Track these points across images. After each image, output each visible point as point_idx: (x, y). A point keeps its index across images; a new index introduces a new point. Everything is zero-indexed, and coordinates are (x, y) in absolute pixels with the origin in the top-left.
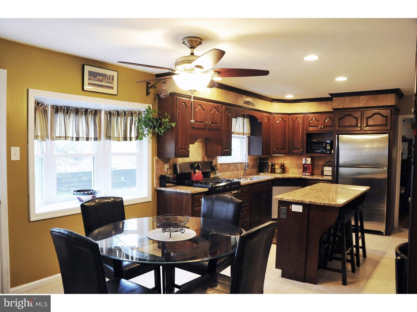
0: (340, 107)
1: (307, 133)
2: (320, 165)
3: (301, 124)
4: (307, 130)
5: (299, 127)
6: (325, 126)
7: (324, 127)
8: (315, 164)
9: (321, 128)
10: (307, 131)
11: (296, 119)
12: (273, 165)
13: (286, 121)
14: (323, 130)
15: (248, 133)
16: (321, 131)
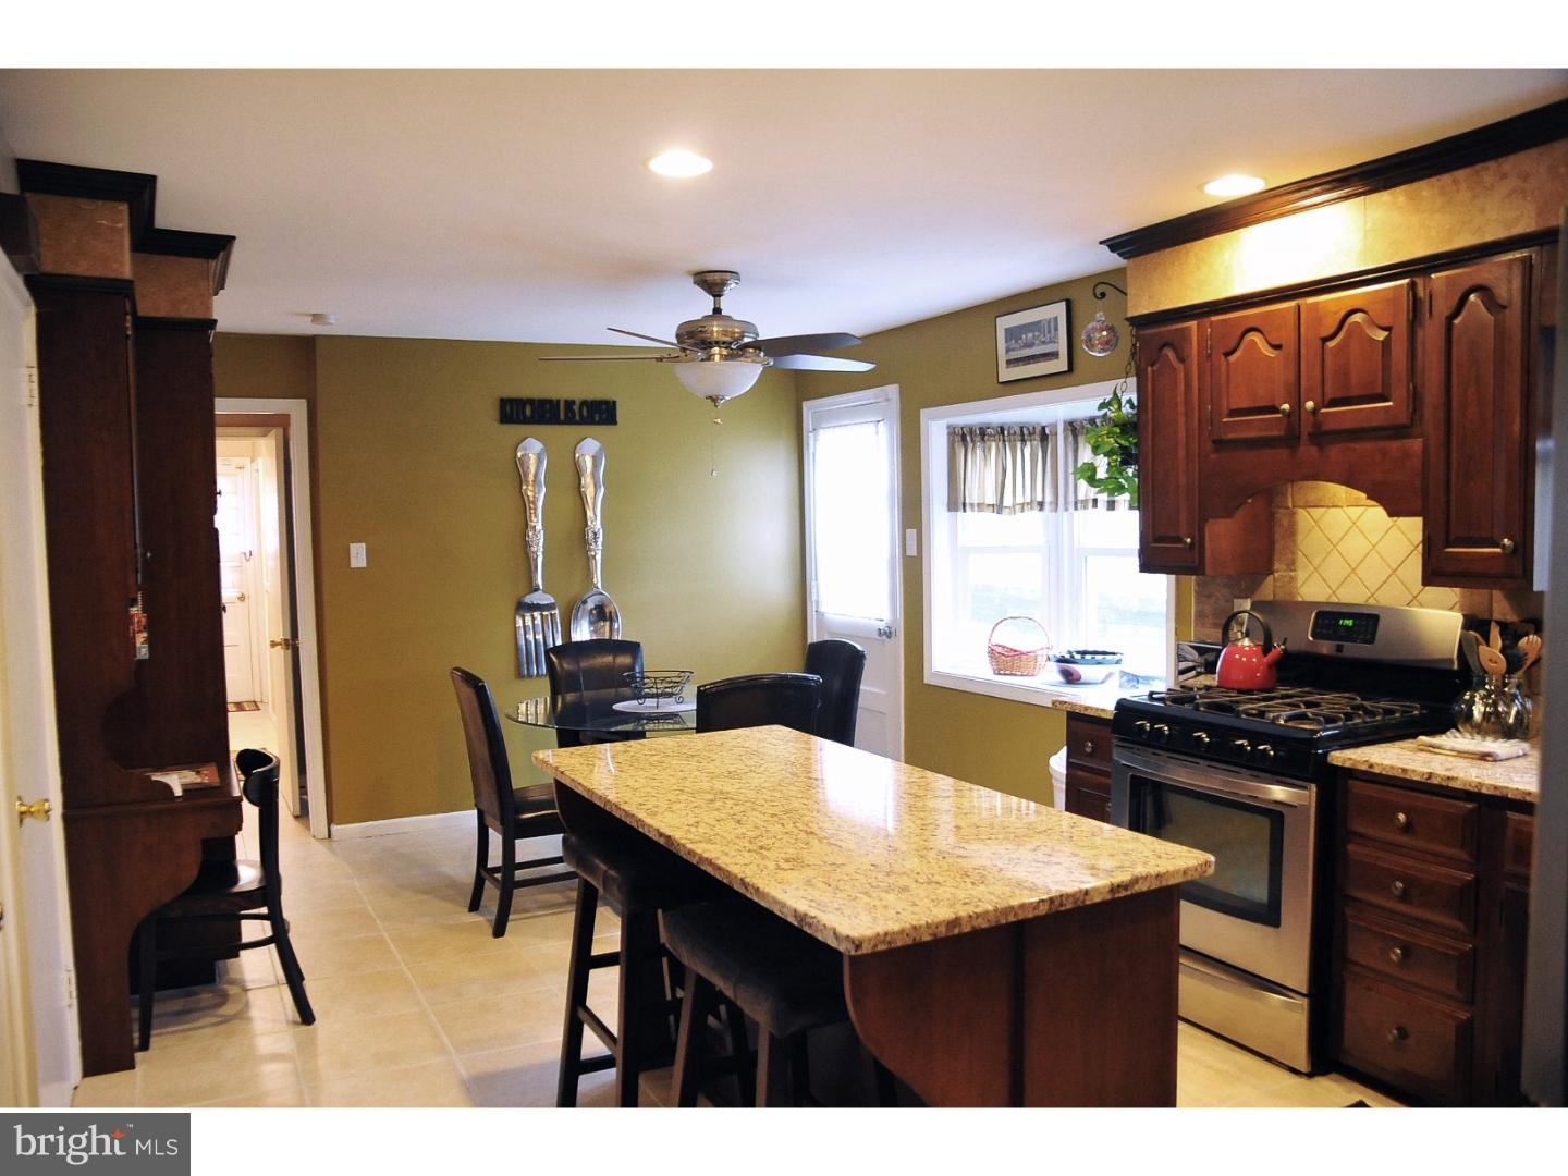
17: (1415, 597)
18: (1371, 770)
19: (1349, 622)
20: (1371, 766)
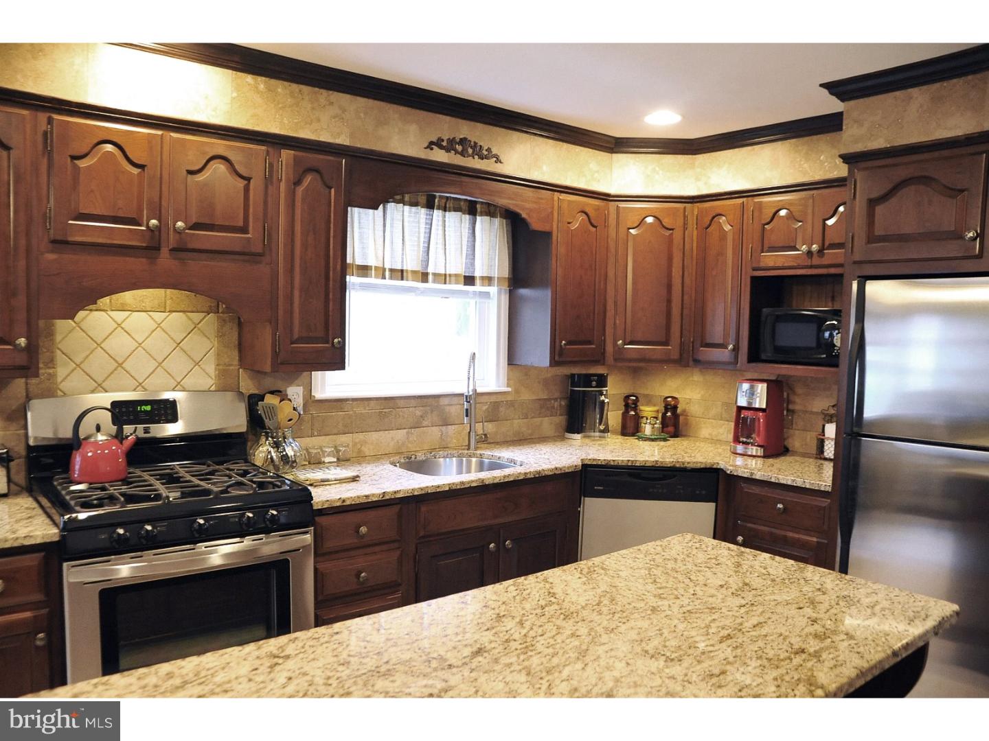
0: (879, 143)
1: (754, 279)
2: (817, 413)
3: (730, 238)
4: (755, 265)
5: (722, 253)
6: (827, 244)
7: (821, 252)
8: (797, 407)
9: (810, 253)
10: (754, 269)
11: (714, 217)
12: (631, 404)
13: (672, 229)
14: (816, 261)
15: (498, 278)
16: (811, 267)
17: (179, 383)
18: (345, 504)
19: (148, 408)
20: (344, 501)
